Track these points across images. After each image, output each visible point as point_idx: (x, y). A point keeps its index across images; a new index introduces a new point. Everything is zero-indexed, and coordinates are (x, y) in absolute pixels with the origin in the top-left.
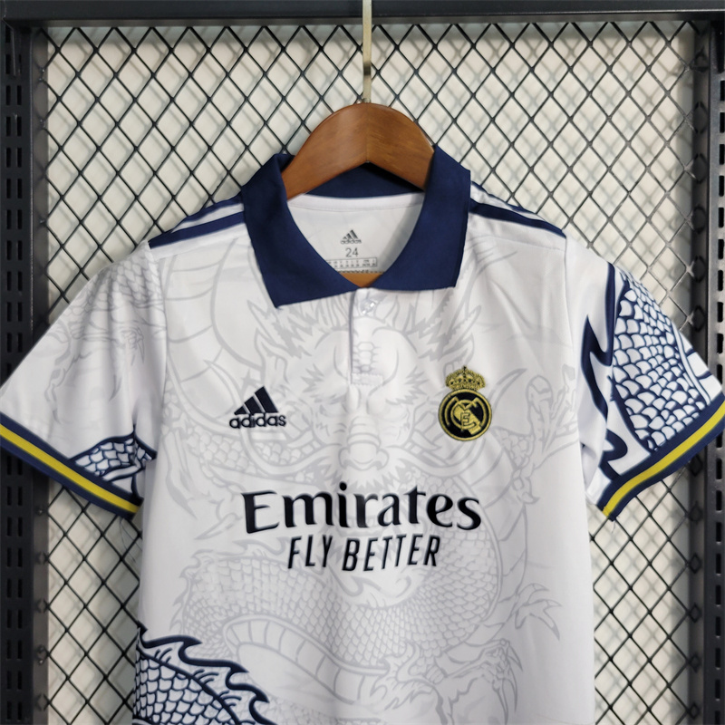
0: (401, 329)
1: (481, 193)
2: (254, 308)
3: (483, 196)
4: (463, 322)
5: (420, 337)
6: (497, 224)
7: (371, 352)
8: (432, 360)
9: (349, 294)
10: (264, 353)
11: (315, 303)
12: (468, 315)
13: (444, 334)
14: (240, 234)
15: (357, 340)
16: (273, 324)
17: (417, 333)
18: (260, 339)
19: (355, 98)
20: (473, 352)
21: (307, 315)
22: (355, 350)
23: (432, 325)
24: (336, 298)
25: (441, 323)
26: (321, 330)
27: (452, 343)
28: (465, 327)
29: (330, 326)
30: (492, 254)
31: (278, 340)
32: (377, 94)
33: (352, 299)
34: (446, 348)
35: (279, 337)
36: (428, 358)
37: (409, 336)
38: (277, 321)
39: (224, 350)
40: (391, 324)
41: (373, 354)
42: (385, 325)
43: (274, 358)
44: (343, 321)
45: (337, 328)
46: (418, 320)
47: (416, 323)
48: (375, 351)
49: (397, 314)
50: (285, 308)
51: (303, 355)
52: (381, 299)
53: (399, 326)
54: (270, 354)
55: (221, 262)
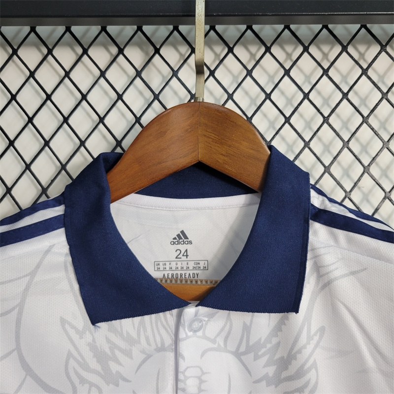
0: (234, 350)
1: (321, 197)
2: (67, 326)
3: (323, 201)
4: (304, 347)
5: (255, 360)
6: (341, 234)
7: (199, 378)
8: (268, 385)
9: (175, 311)
10: (76, 381)
11: (137, 320)
12: (310, 338)
13: (283, 357)
14: (58, 240)
15: (183, 365)
16: (89, 344)
17: (252, 355)
18: (72, 363)
19: (189, 97)
20: (317, 383)
21: (127, 333)
22: (181, 377)
23: (269, 346)
24: (161, 314)
25: (279, 344)
26: (143, 352)
27: (292, 369)
28: (307, 352)
29: (154, 346)
30: (337, 269)
31: (94, 364)
32: (211, 93)
33: (179, 316)
34: (284, 374)
35: (95, 360)
36: (264, 383)
37: (242, 357)
38: (94, 340)
39: (28, 377)
40: (222, 344)
41: (201, 382)
42: (216, 346)
43: (87, 386)
44: (168, 341)
45: (161, 349)
46: (253, 340)
47: (251, 343)
48: (203, 378)
49: (229, 333)
50: (103, 325)
51: (121, 382)
52: (211, 316)
53: (232, 347)
54: (83, 381)
55: (33, 274)
